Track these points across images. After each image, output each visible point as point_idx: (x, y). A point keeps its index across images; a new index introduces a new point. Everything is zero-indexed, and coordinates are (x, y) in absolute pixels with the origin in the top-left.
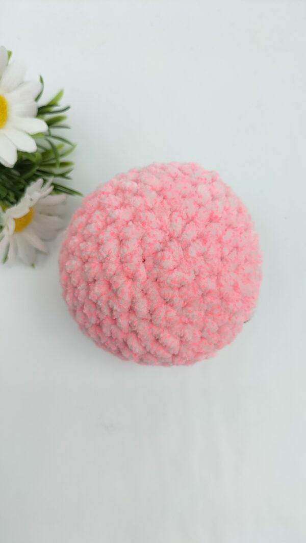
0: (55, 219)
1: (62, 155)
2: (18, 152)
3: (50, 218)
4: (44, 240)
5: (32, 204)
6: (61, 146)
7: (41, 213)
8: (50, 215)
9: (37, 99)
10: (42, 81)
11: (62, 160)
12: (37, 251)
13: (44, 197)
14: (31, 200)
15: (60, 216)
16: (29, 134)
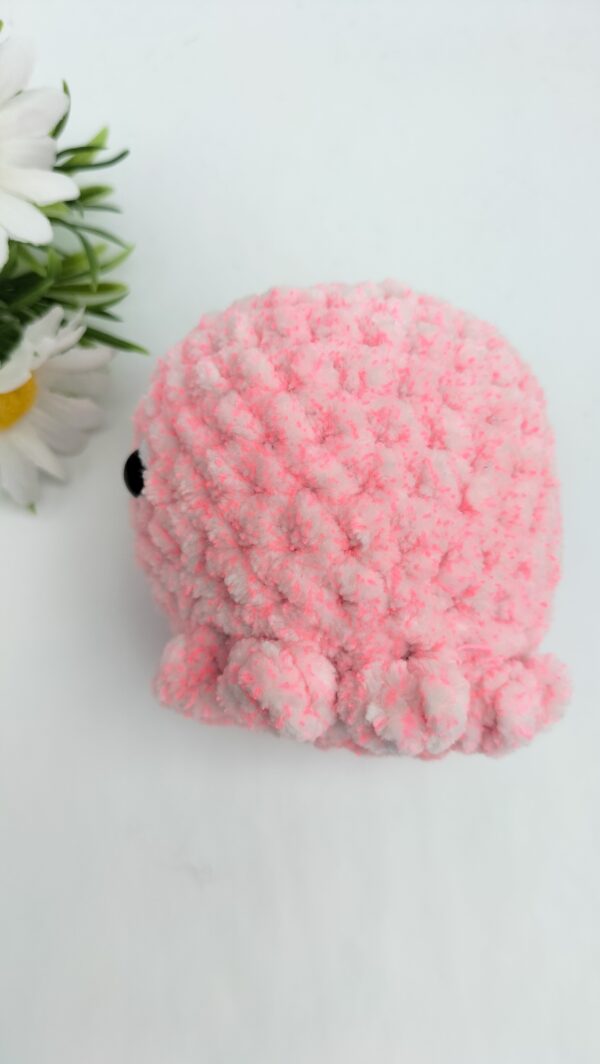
0: (85, 404)
1: (106, 267)
2: (11, 243)
3: (72, 401)
4: (57, 452)
5: (38, 363)
6: (102, 248)
7: (53, 390)
8: (73, 395)
9: (57, 131)
10: (66, 89)
11: (103, 278)
12: (44, 477)
13: (63, 351)
14: (36, 354)
15: (95, 398)
16: (35, 205)
